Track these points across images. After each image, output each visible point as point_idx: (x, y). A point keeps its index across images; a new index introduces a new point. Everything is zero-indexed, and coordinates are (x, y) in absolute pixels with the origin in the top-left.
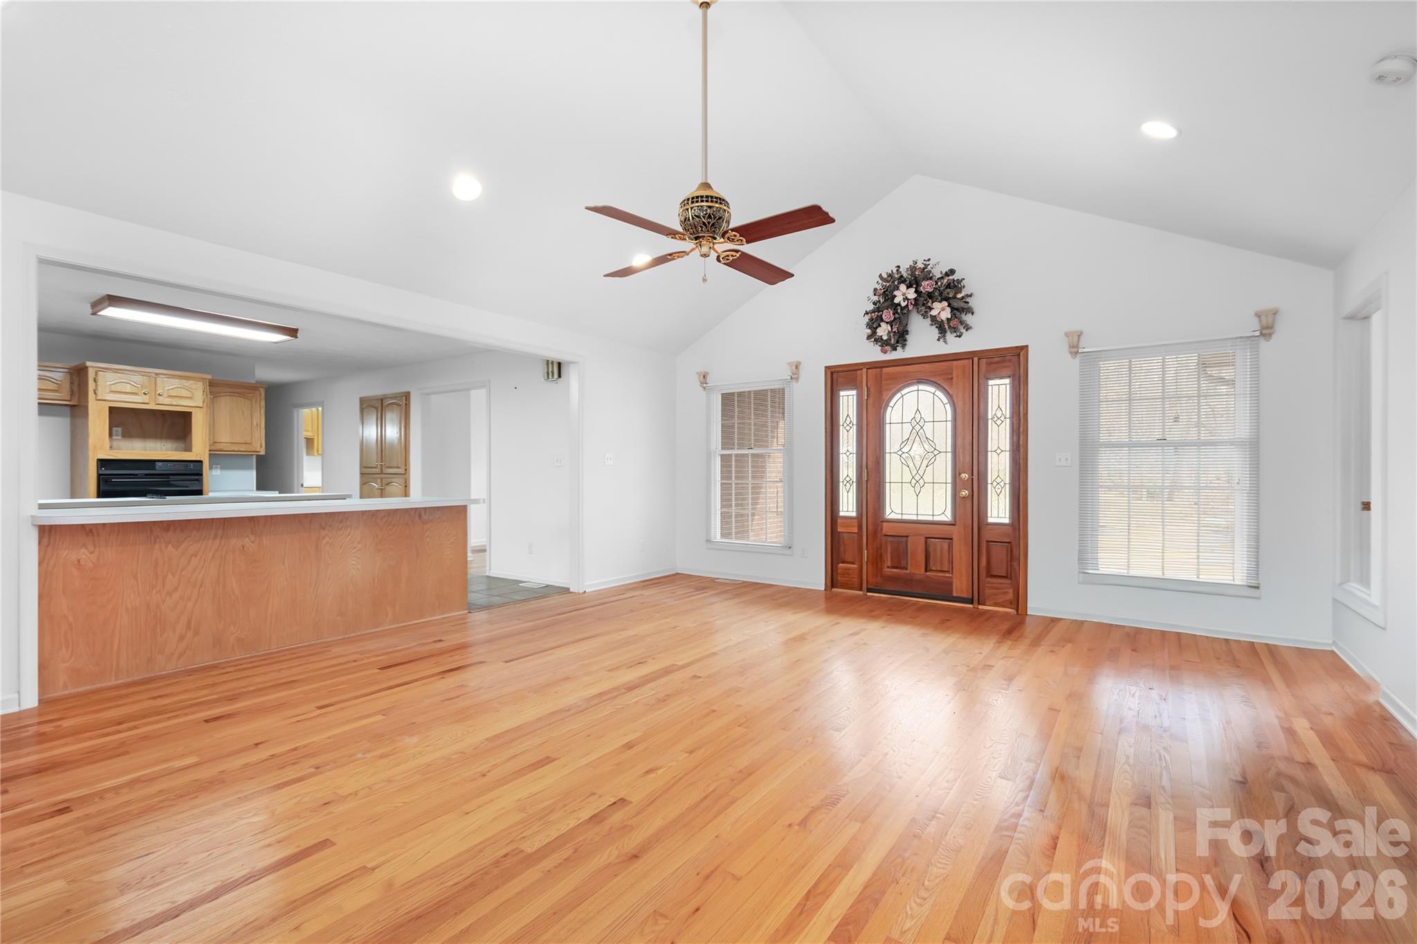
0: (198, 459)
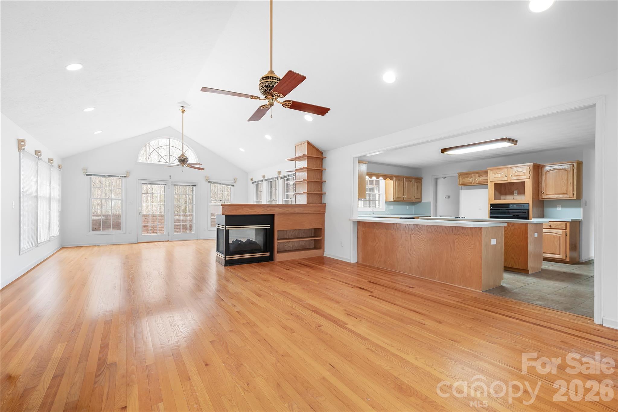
0: (528, 203)
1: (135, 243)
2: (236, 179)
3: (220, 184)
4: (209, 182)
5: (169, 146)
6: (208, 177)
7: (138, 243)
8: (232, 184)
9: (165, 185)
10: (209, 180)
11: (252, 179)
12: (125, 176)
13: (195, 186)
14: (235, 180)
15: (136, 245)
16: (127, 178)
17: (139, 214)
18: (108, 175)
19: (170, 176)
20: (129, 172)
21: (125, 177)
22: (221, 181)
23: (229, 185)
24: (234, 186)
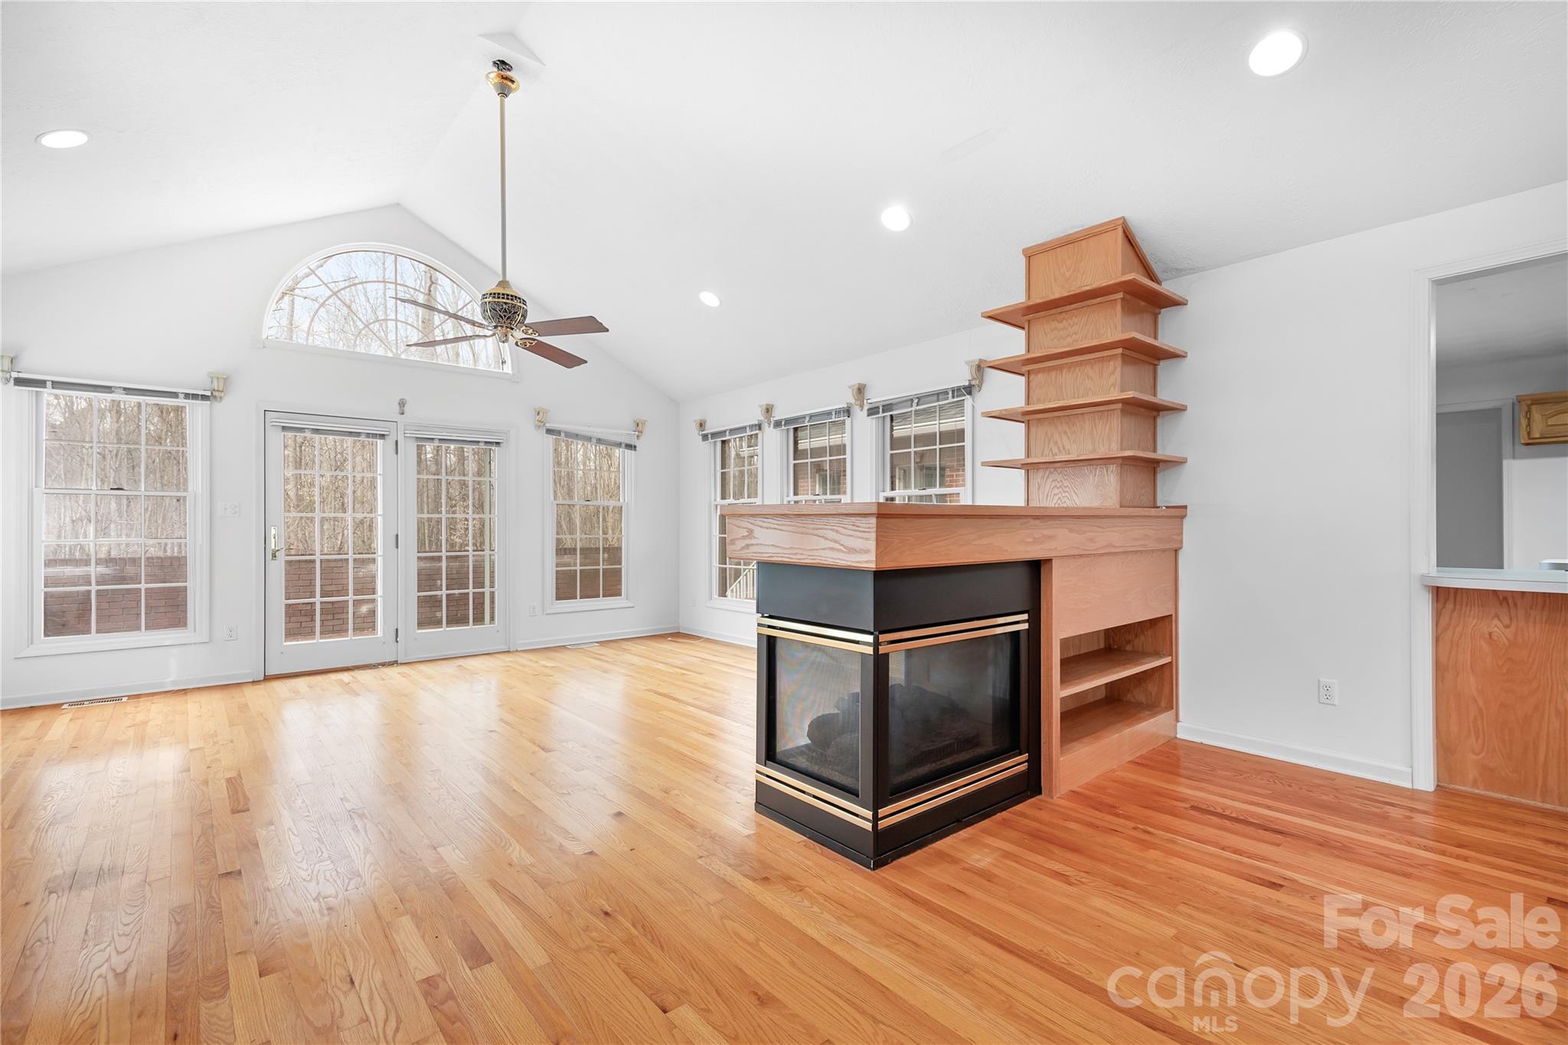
1: (253, 682)
2: (644, 424)
3: (589, 439)
4: (549, 431)
5: (396, 284)
6: (546, 412)
7: (267, 678)
8: (628, 442)
9: (382, 436)
10: (548, 425)
11: (702, 425)
12: (208, 393)
13: (498, 444)
14: (638, 426)
15: (261, 689)
16: (217, 405)
17: (269, 556)
18: (125, 389)
19: (402, 404)
20: (225, 379)
21: (204, 397)
22: (590, 429)
23: (619, 445)
24: (635, 447)
